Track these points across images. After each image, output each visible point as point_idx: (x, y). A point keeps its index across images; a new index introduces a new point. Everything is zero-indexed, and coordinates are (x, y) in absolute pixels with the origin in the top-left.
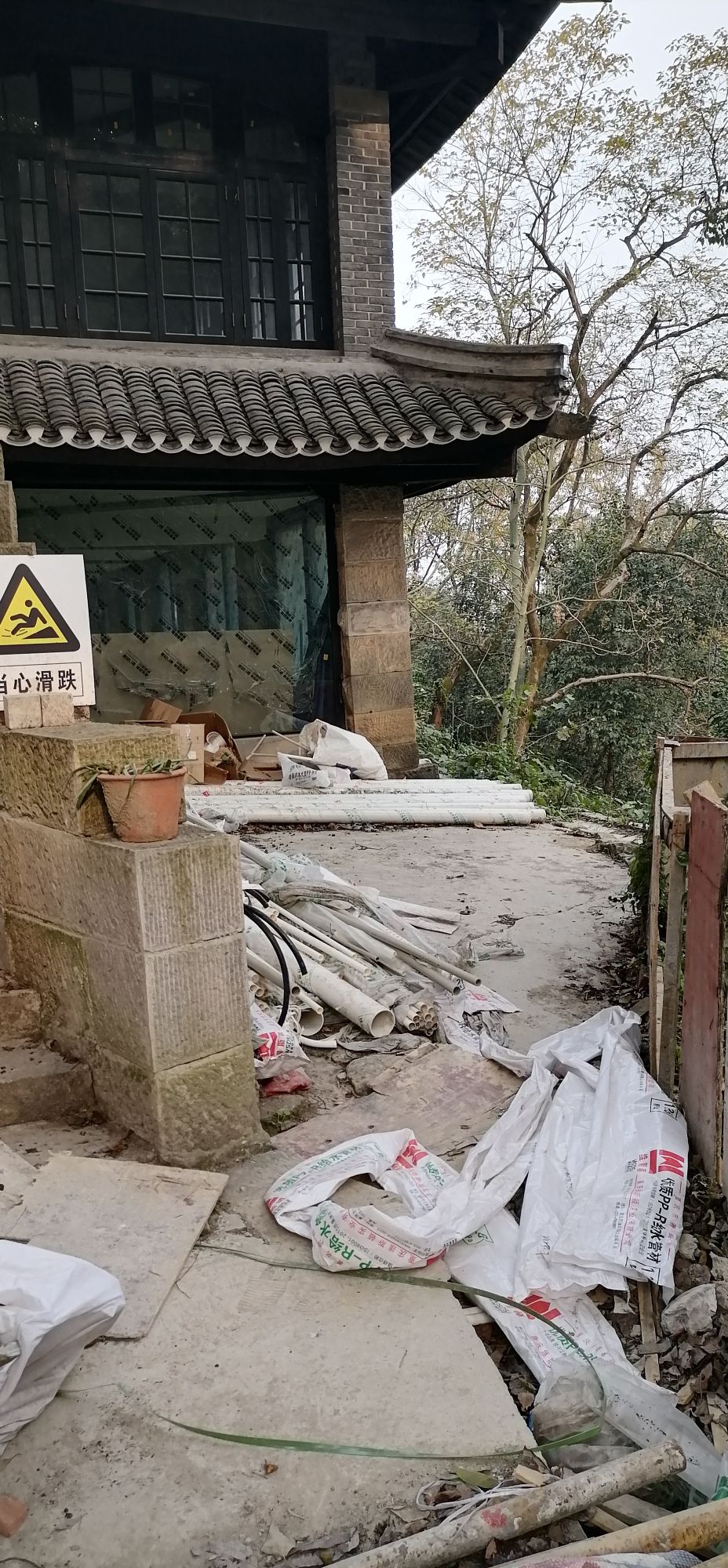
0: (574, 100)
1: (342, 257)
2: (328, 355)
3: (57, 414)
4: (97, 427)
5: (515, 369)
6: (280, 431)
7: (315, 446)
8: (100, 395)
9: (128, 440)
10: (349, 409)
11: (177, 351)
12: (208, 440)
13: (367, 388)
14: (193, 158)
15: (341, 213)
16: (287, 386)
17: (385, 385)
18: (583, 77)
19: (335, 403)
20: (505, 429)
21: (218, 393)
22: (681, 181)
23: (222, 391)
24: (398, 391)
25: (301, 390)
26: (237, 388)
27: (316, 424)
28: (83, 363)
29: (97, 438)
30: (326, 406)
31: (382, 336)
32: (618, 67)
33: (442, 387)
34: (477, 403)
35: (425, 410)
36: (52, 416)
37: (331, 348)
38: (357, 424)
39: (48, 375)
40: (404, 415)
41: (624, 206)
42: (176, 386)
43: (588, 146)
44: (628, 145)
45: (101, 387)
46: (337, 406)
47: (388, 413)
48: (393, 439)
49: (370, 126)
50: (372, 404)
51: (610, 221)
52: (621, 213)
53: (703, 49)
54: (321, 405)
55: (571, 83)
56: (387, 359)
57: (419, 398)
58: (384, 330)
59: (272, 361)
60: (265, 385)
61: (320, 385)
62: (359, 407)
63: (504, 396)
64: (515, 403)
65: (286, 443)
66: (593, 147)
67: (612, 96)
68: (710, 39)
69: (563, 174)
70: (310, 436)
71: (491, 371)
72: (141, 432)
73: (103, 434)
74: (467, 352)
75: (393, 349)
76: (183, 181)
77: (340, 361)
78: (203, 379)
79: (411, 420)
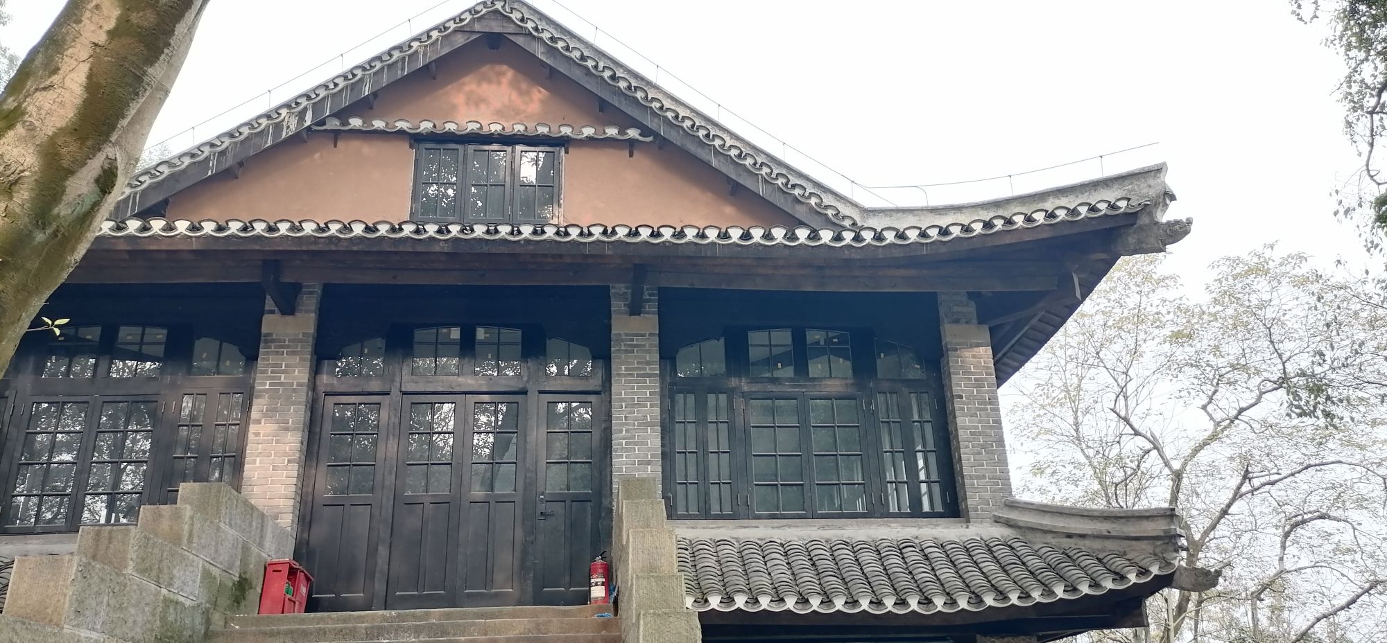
0: (1135, 308)
1: (962, 444)
2: (955, 522)
3: (732, 583)
4: (765, 593)
5: (1132, 529)
6: (921, 590)
7: (954, 603)
8: (766, 565)
9: (790, 603)
10: (980, 569)
11: (827, 526)
12: (857, 601)
13: (994, 549)
14: (837, 382)
15: (958, 413)
16: (922, 550)
17: (1010, 546)
18: (1139, 293)
19: (967, 564)
20: (1131, 583)
21: (864, 558)
22: (1244, 359)
23: (867, 557)
24: (1023, 551)
25: (936, 554)
26: (880, 554)
27: (952, 583)
28: (752, 540)
29: (765, 603)
30: (959, 567)
31: (1002, 505)
32: (1169, 283)
33: (1063, 546)
34: (1100, 560)
35: (1050, 567)
36: (727, 585)
37: (959, 517)
38: (989, 582)
39: (725, 551)
40: (1031, 573)
41: (1196, 381)
42: (828, 554)
43: (1153, 340)
44: (1190, 336)
45: (767, 559)
46: (969, 566)
47: (1018, 572)
48: (1025, 596)
49: (975, 349)
50: (1000, 564)
51: (1184, 393)
52: (1193, 387)
53: (1241, 265)
54: (955, 566)
55: (1129, 297)
56: (1009, 524)
57: (1044, 557)
58: (1003, 500)
59: (908, 530)
60: (904, 551)
61: (952, 549)
62: (990, 567)
63: (1125, 553)
64: (1137, 560)
65: (926, 601)
66: (1157, 340)
67: (1167, 303)
68: (1245, 257)
69: (1134, 362)
70: (948, 594)
71: (1109, 532)
72: (801, 595)
73: (769, 598)
74: (1082, 516)
75: (1013, 515)
76: (831, 399)
77: (967, 527)
78: (850, 548)
79: (1039, 578)
